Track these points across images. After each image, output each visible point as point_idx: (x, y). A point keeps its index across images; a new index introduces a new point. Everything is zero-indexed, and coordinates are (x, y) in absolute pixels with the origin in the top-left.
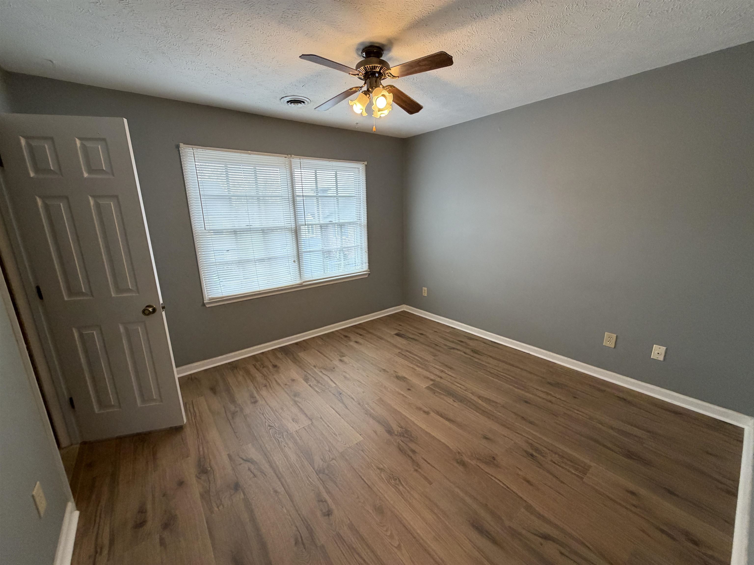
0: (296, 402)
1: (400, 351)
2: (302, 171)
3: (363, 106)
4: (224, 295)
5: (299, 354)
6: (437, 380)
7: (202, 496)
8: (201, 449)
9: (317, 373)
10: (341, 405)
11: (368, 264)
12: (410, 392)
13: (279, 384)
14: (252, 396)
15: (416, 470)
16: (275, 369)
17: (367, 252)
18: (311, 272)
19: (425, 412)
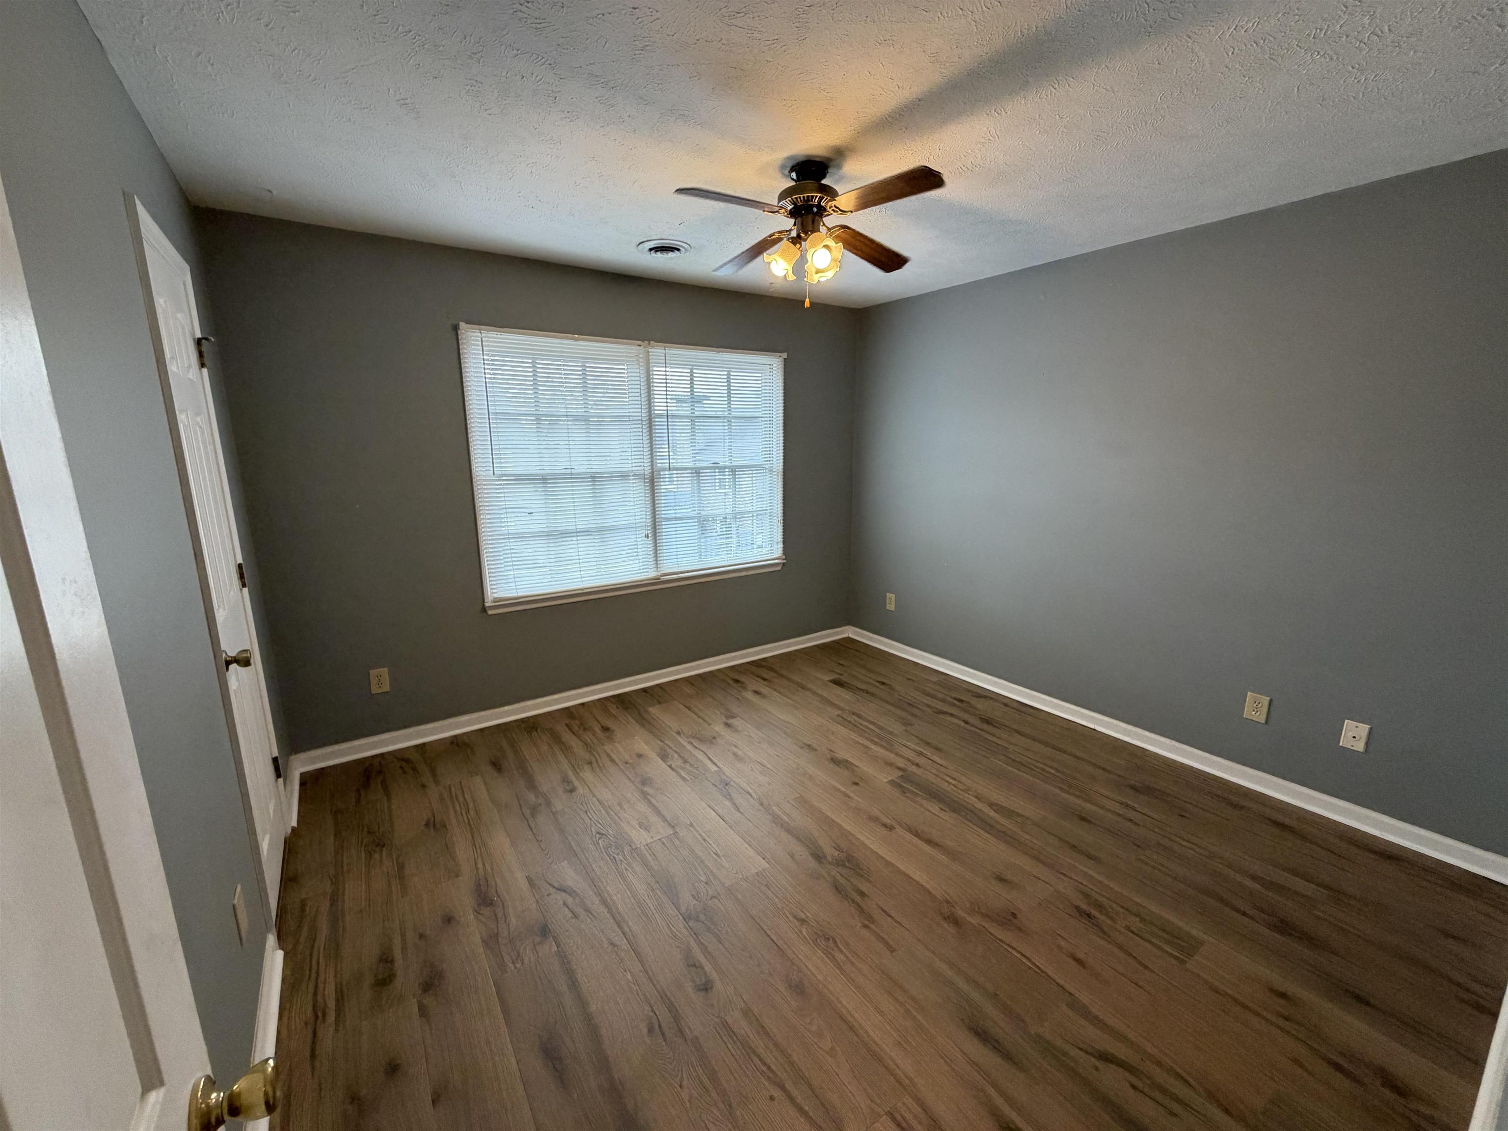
0: (644, 794)
1: (839, 712)
2: (667, 369)
3: (789, 263)
4: (520, 594)
5: (650, 709)
6: (910, 769)
7: (485, 942)
8: (480, 865)
9: (684, 746)
10: (728, 803)
11: (782, 546)
12: (857, 788)
13: (613, 761)
14: (565, 780)
15: (866, 926)
16: (607, 734)
17: (782, 521)
18: (675, 557)
19: (885, 825)
